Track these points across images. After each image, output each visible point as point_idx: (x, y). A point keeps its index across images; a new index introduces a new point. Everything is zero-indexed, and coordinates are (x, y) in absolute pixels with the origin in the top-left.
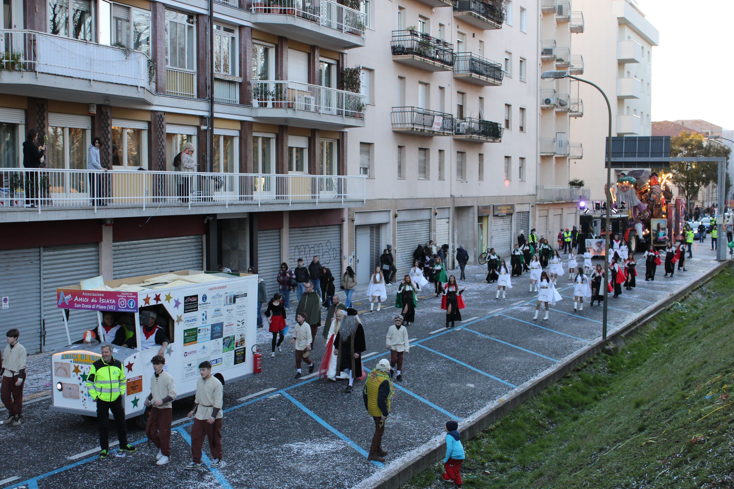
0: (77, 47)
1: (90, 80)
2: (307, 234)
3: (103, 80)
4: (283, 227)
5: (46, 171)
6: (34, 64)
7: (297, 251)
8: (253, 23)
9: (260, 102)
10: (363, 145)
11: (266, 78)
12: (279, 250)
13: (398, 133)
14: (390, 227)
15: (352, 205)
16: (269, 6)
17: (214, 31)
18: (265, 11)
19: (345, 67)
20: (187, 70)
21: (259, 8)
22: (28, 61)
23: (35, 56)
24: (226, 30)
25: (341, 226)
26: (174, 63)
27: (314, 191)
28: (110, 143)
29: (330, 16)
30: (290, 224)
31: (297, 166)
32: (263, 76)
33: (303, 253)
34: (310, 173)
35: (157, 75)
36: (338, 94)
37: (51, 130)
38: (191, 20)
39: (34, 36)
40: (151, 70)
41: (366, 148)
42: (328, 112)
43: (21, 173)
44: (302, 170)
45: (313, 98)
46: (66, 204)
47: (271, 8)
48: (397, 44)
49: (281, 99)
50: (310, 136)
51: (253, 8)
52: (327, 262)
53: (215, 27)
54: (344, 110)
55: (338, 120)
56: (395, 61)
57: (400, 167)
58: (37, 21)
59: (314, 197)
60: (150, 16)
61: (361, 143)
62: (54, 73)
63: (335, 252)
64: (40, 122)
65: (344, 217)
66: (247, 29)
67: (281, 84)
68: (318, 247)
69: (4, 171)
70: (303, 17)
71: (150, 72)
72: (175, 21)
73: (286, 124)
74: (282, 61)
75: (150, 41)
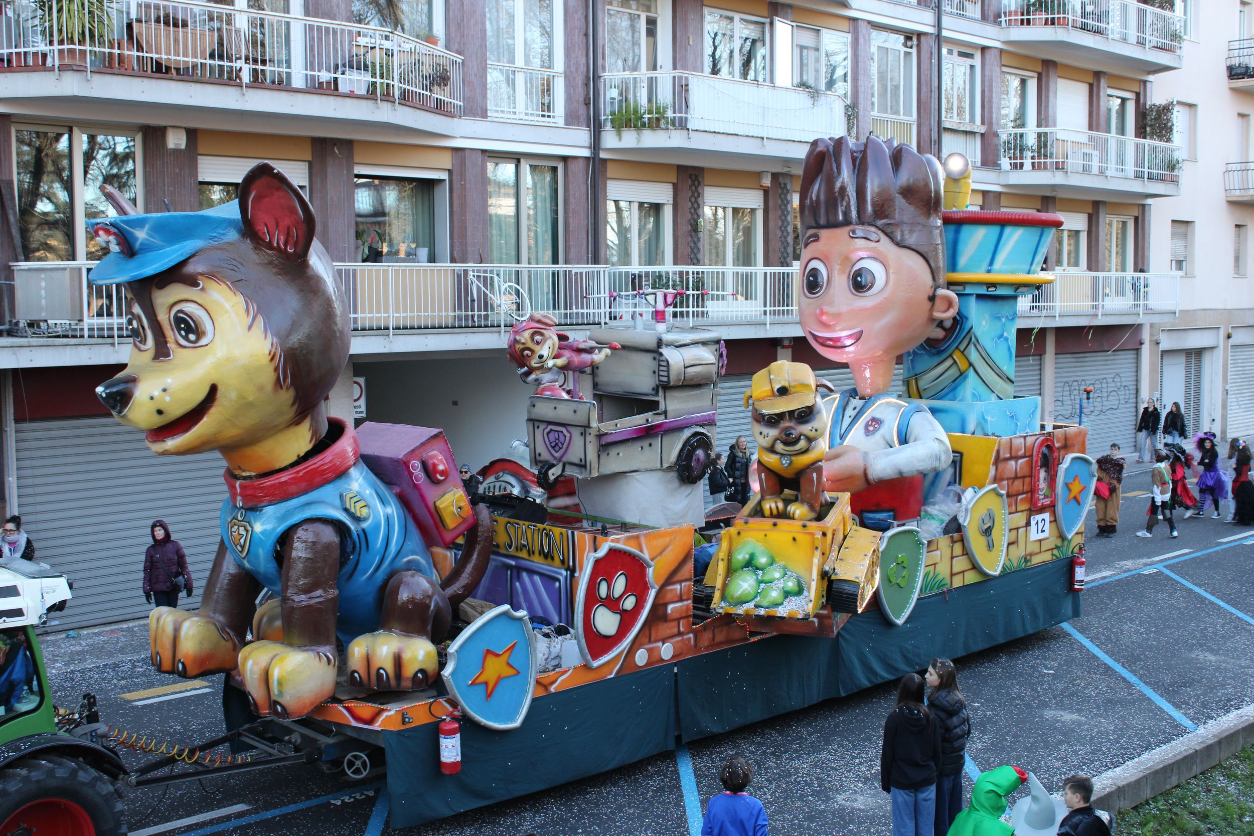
0: (745, 91)
1: (763, 138)
2: (1083, 364)
3: (780, 138)
4: (1045, 353)
5: (700, 270)
6: (686, 119)
7: (1067, 388)
8: (1004, 42)
9: (1013, 161)
10: (1177, 225)
11: (1023, 125)
12: (1038, 387)
13: (1236, 204)
14: (1219, 353)
15: (1156, 319)
16: (1028, 14)
17: (943, 58)
18: (1022, 23)
19: (1148, 103)
20: (902, 117)
21: (1013, 18)
22: (678, 115)
23: (687, 107)
24: (962, 54)
25: (1137, 351)
26: (883, 109)
27: (1095, 298)
28: (790, 229)
29: (1125, 25)
30: (1056, 348)
31: (1069, 259)
32: (1018, 122)
33: (1076, 392)
34: (1090, 268)
35: (858, 127)
36: (1137, 145)
37: (708, 212)
38: (909, 43)
39: (687, 78)
40: (849, 120)
41: (1181, 229)
42: (1120, 174)
43: (667, 273)
44: (1076, 264)
45: (1095, 153)
46: (727, 317)
47: (1031, 17)
48: (1236, 62)
49: (1045, 156)
50: (1090, 211)
51: (1003, 19)
52: (1115, 407)
53: (944, 51)
54: (1146, 170)
55: (1137, 187)
56: (1233, 90)
57: (1237, 259)
58: (690, 57)
59: (1095, 307)
60: (850, 39)
61: (1173, 221)
62: (712, 130)
63: (1127, 392)
64: (693, 200)
65: (1144, 337)
66: (993, 52)
67: (1046, 133)
68: (1101, 383)
69: (643, 270)
70: (1081, 29)
71: (848, 123)
72: (885, 45)
73: (1053, 194)
74: (1047, 97)
75: (849, 78)
